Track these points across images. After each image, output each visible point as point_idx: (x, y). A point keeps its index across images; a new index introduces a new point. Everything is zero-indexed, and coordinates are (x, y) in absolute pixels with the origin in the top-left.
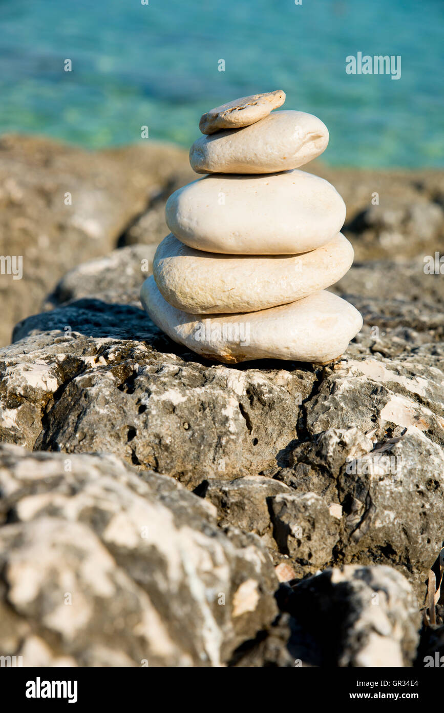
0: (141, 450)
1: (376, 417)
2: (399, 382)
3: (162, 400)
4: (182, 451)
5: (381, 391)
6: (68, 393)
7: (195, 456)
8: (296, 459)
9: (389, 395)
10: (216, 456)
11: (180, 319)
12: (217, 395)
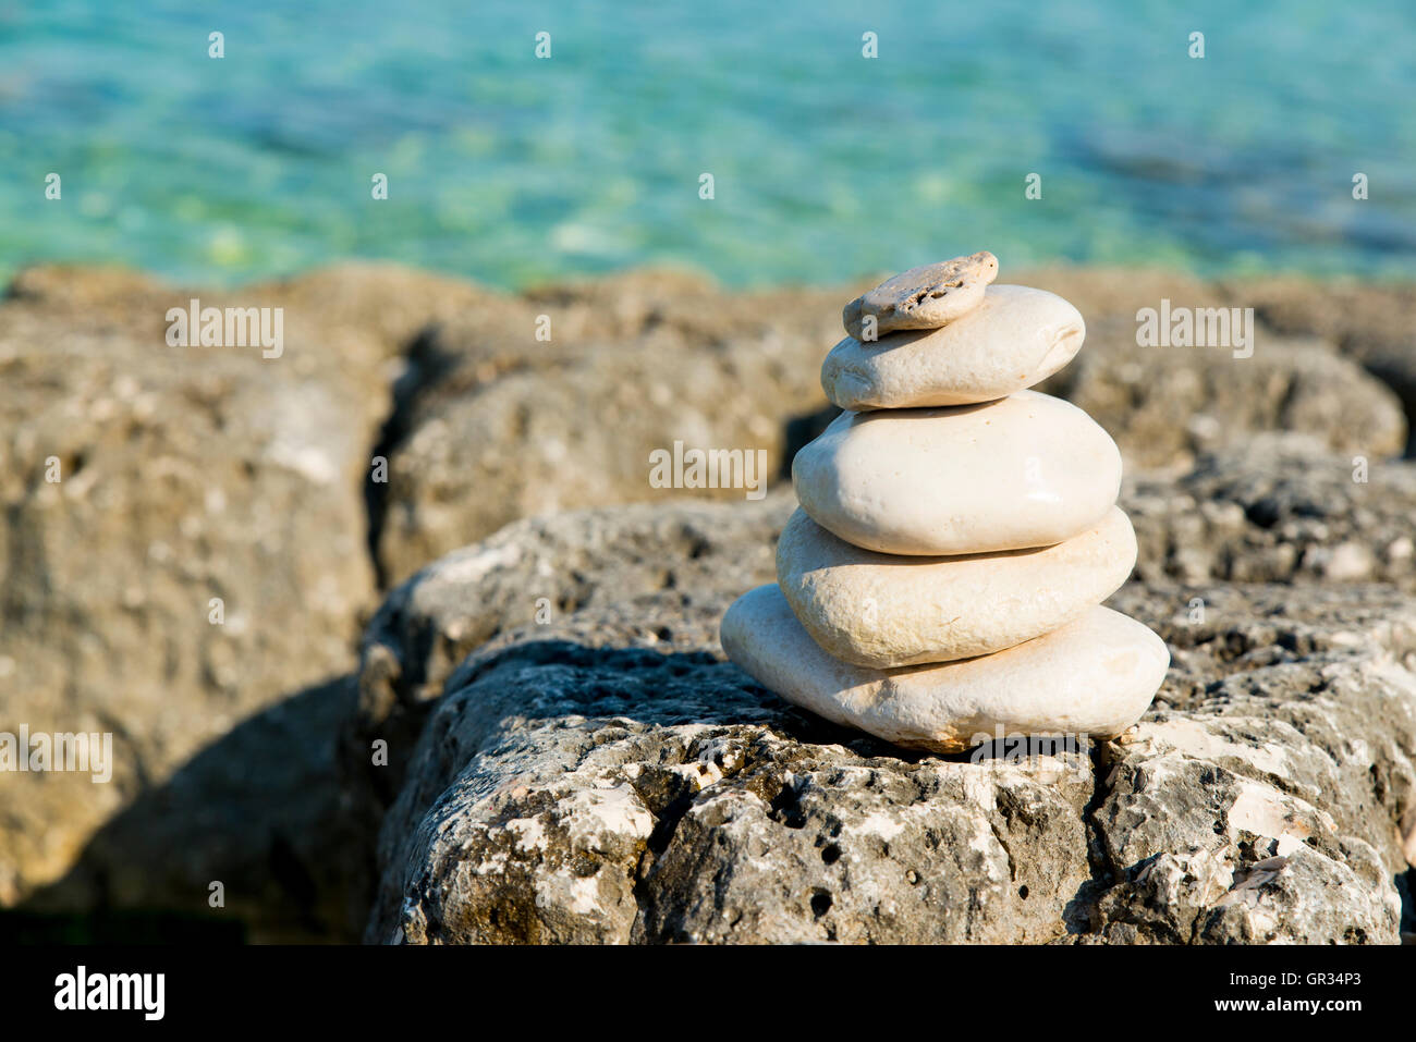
0: (846, 929)
1: (1220, 825)
2: (1240, 756)
3: (864, 834)
4: (915, 923)
5: (1218, 777)
6: (682, 837)
7: (938, 930)
8: (1105, 915)
9: (1238, 783)
10: (972, 927)
11: (843, 679)
12: (954, 814)
